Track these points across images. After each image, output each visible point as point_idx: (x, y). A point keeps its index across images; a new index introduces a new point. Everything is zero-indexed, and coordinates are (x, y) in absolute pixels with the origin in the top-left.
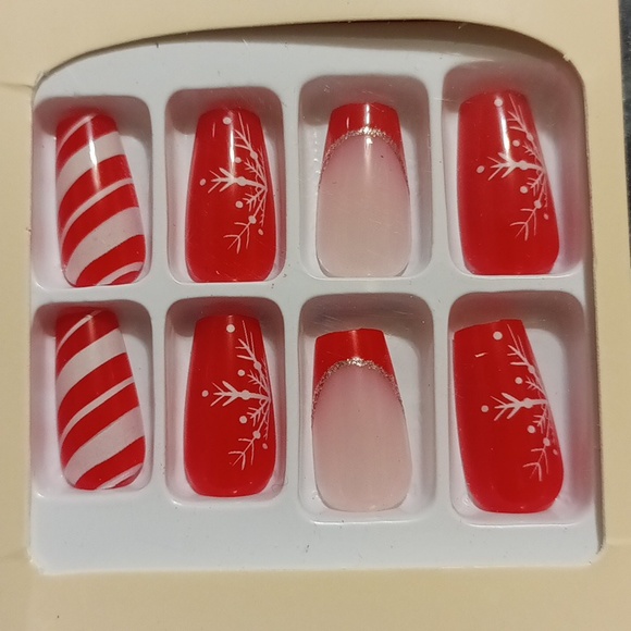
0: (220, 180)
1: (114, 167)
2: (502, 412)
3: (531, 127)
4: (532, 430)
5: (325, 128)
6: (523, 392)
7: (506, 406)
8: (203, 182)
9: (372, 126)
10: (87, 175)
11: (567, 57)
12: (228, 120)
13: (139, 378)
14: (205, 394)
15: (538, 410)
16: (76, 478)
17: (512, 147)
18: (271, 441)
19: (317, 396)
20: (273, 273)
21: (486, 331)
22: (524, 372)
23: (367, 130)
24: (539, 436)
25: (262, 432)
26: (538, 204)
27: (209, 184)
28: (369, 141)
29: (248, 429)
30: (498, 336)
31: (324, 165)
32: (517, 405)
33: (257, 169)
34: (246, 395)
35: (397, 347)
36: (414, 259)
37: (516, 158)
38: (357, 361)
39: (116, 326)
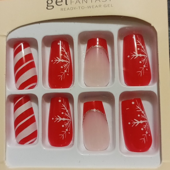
0: (57, 60)
2: (134, 124)
4: (142, 129)
5: (86, 45)
6: (140, 119)
7: (135, 123)
8: (52, 61)
10: (22, 59)
11: (152, 25)
12: (59, 44)
14: (53, 119)
15: (144, 124)
16: (19, 141)
17: (138, 51)
21: (130, 102)
22: (140, 113)
23: (97, 46)
25: (69, 129)
26: (144, 66)
27: (54, 61)
28: (98, 49)
29: (64, 129)
30: (133, 103)
31: (86, 55)
32: (138, 122)
33: (67, 57)
34: (64, 119)
35: (106, 106)
36: (110, 80)
37: (139, 53)
38: (94, 110)
39: (30, 100)
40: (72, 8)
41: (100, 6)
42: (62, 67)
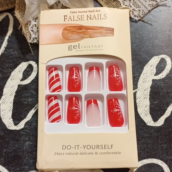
0: (73, 77)
4: (119, 114)
6: (117, 108)
7: (115, 110)
11: (123, 60)
12: (74, 69)
13: (60, 106)
14: (70, 108)
15: (120, 111)
17: (116, 73)
18: (80, 116)
19: (87, 109)
21: (112, 100)
22: (117, 106)
24: (120, 115)
25: (79, 114)
27: (71, 78)
28: (95, 72)
29: (77, 114)
32: (116, 110)
33: (78, 76)
34: (76, 109)
35: (98, 102)
38: (93, 104)
39: (57, 99)
41: (97, 50)
42: (76, 81)
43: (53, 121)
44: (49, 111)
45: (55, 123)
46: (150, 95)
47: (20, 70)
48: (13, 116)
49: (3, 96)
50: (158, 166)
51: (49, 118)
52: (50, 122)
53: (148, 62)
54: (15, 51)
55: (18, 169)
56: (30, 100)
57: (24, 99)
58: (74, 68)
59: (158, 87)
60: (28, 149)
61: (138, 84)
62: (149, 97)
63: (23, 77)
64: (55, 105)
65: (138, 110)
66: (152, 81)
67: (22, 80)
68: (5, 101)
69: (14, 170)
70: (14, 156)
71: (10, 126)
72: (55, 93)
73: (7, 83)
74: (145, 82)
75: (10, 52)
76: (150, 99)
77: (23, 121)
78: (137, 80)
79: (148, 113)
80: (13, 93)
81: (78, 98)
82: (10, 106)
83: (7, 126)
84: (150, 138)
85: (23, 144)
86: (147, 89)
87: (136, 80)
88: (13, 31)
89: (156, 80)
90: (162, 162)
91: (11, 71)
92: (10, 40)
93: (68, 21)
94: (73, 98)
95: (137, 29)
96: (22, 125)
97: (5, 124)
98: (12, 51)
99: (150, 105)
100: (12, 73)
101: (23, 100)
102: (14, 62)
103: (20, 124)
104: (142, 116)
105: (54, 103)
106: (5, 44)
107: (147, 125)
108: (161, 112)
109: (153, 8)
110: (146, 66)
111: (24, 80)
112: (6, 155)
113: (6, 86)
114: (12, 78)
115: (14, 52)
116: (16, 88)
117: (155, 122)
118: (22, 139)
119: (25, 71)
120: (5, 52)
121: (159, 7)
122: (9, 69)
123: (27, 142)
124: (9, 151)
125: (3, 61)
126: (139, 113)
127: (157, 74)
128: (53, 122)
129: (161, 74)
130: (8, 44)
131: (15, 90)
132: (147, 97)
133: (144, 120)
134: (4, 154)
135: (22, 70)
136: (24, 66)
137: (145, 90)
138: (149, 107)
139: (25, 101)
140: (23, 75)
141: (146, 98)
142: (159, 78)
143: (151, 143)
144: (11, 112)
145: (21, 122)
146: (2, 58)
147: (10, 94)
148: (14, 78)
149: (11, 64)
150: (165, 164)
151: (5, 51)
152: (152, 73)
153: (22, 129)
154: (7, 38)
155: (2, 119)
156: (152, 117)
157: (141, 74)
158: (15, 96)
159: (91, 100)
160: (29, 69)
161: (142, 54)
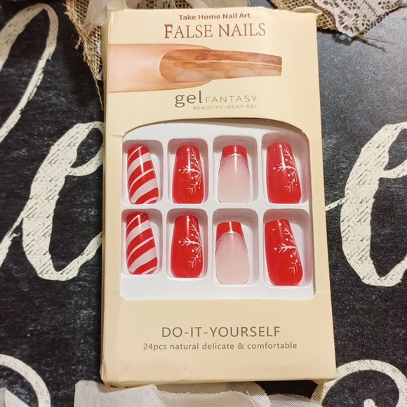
0: (186, 169)
1: (148, 165)
2: (282, 250)
3: (291, 155)
4: (291, 256)
5: (221, 153)
6: (288, 243)
7: (283, 248)
8: (180, 170)
9: (238, 153)
10: (140, 167)
11: (303, 132)
12: (188, 150)
13: (156, 237)
14: (180, 242)
15: (294, 250)
16: (133, 271)
17: (285, 161)
18: (202, 261)
19: (217, 245)
20: (203, 201)
21: (276, 223)
22: (289, 237)
23: (236, 154)
24: (294, 259)
25: (199, 256)
26: (294, 181)
27: (182, 171)
28: (236, 159)
29: (195, 254)
30: (280, 224)
31: (221, 166)
32: (286, 247)
33: (198, 167)
34: (194, 243)
35: (244, 227)
36: (251, 198)
37: (286, 165)
38: (232, 232)
39: (148, 219)
40: (208, 107)
41: (242, 106)
42: (193, 178)
43: (140, 271)
44: (130, 249)
45: (144, 276)
46: (372, 214)
47: (70, 141)
48: (53, 250)
49: (30, 201)
50: (384, 377)
51: (130, 263)
52: (132, 273)
53: (372, 136)
54: (60, 95)
55: (61, 371)
56: (93, 212)
57: (79, 210)
58: (187, 147)
59: (392, 195)
60: (86, 326)
61: (346, 188)
62: (370, 218)
63: (78, 158)
64: (144, 233)
65: (343, 248)
66: (378, 182)
67: (75, 165)
68: (33, 213)
69: (51, 373)
70: (54, 340)
71: (44, 272)
72: (145, 206)
73: (40, 170)
74: (361, 183)
75: (50, 99)
76: (372, 224)
77: (75, 260)
78: (343, 179)
79: (366, 255)
80: (53, 195)
81: (198, 217)
82: (46, 225)
83: (38, 272)
84: (368, 312)
85: (75, 313)
86: (367, 200)
87: (341, 177)
88: (56, 49)
89: (389, 179)
90: (394, 367)
91: (51, 142)
92: (50, 69)
93: (175, 37)
94: (186, 218)
95: (350, 58)
96: (72, 270)
97: (34, 266)
98: (54, 95)
99: (372, 236)
100: (52, 147)
101: (77, 213)
102: (56, 123)
103: (68, 267)
104: (353, 262)
105: (141, 228)
106: (37, 78)
107: (364, 284)
108: (396, 255)
109: (387, 11)
110: (366, 146)
111: (81, 165)
112: (34, 339)
113: (36, 177)
114: (52, 158)
115: (57, 98)
116: (61, 183)
117: (380, 277)
118: (73, 302)
119: (82, 144)
120: (36, 98)
121: (402, 9)
122: (46, 139)
123: (83, 311)
124: (41, 329)
125: (31, 118)
126: (346, 254)
127: (391, 166)
128: (140, 274)
129: (400, 166)
130: (43, 78)
131: (59, 189)
132: (365, 217)
133: (355, 270)
134: (29, 335)
135: (75, 142)
136: (81, 132)
137: (361, 202)
138: (369, 242)
139: (81, 214)
140: (78, 153)
141: (363, 220)
142: (394, 176)
143: (369, 325)
144: (49, 239)
145: (71, 264)
146: (28, 110)
147: (46, 197)
148: (56, 159)
149: (50, 127)
150: (400, 373)
151: (36, 94)
152: (380, 164)
153: (73, 280)
154: (42, 64)
155: (27, 253)
156: (375, 265)
157: (354, 164)
158: (58, 203)
159: (228, 223)
160: (91, 139)
161: (359, 118)
